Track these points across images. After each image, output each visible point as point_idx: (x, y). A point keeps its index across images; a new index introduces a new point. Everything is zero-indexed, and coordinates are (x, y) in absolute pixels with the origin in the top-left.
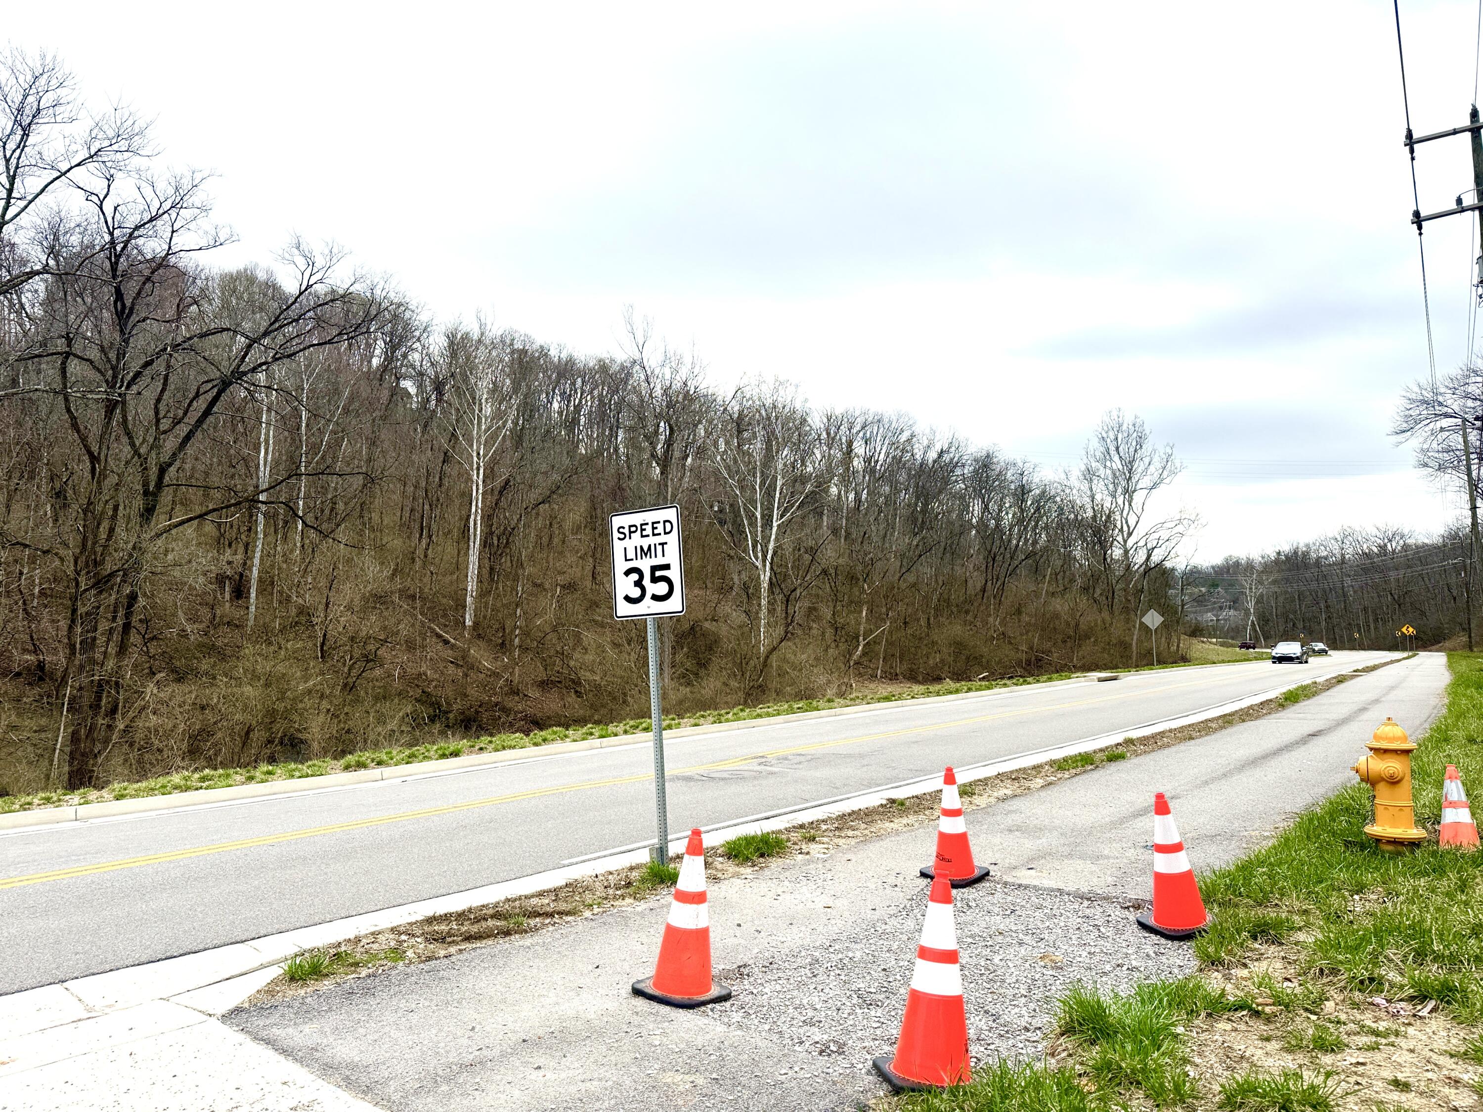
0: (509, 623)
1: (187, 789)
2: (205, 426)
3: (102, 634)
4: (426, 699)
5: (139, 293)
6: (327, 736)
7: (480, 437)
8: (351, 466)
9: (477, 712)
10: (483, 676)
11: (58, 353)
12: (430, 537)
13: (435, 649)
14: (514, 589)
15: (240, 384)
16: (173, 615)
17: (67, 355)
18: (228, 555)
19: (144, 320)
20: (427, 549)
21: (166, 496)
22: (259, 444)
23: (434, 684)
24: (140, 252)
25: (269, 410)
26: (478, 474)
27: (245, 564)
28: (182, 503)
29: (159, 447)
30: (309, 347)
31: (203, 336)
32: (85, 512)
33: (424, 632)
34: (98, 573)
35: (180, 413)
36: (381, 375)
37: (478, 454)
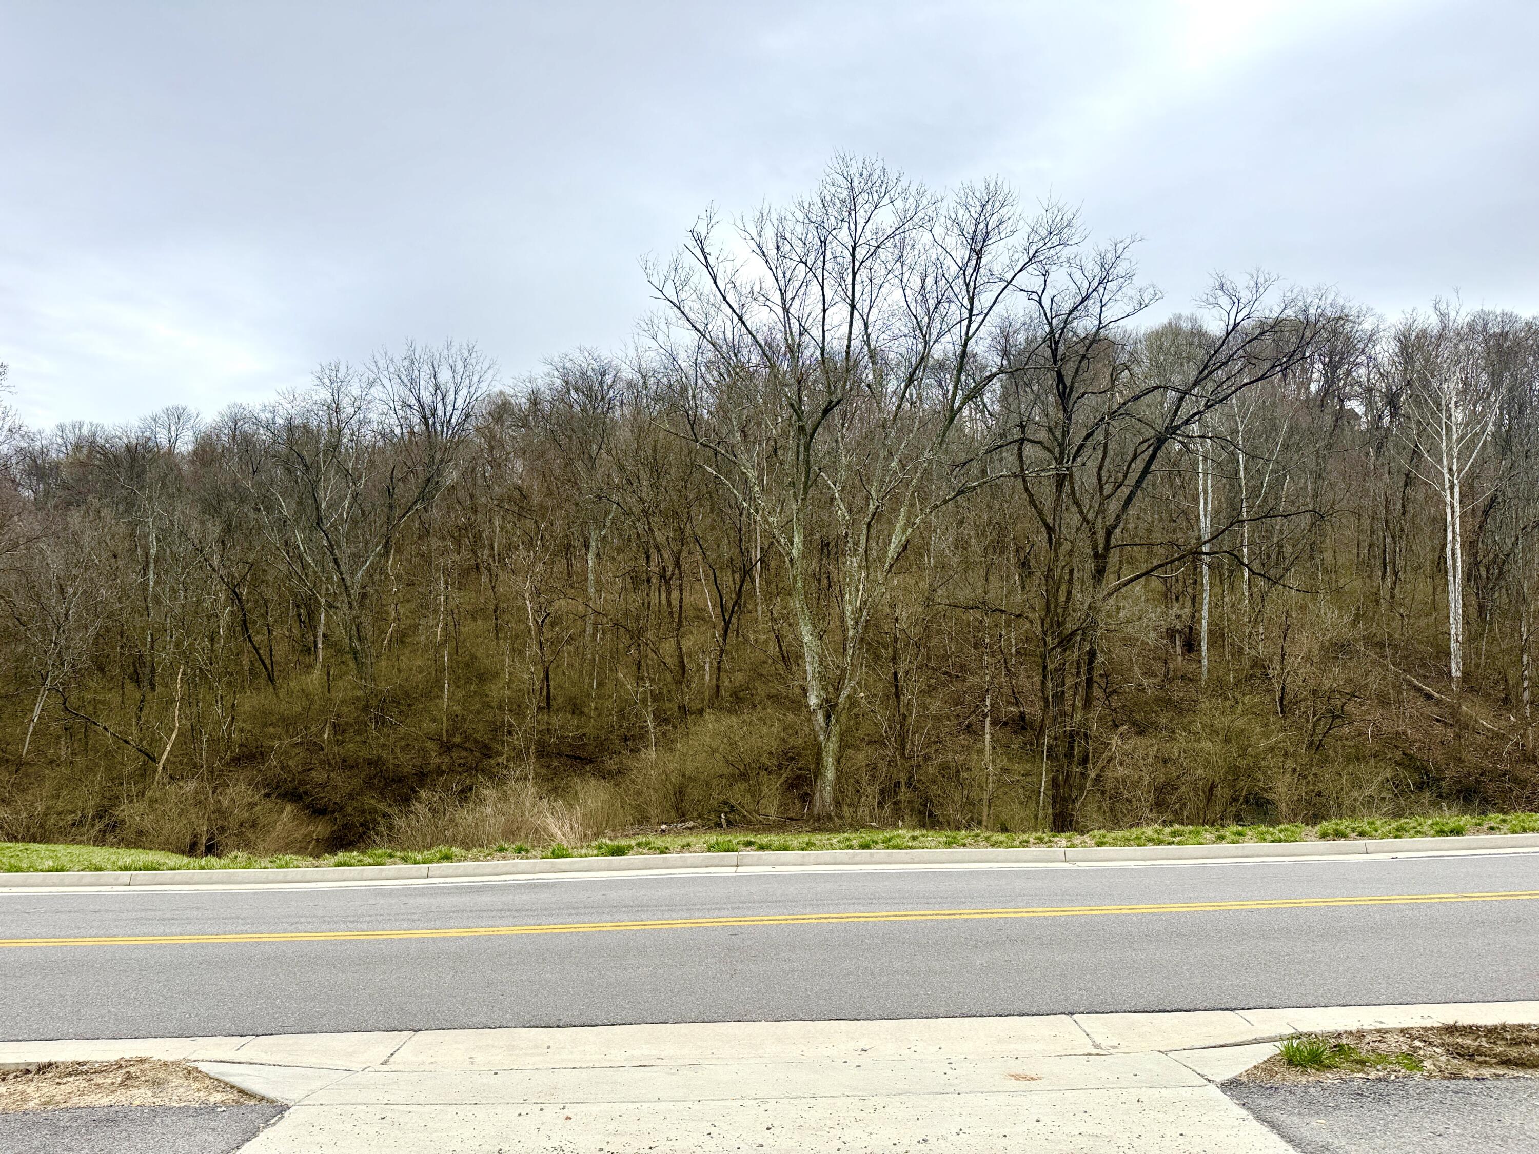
0: (1511, 673)
1: (1161, 842)
2: (1144, 485)
3: (1069, 688)
4: (1409, 761)
5: (1077, 372)
6: (1296, 798)
7: (1451, 448)
8: (1297, 504)
9: (1478, 781)
10: (1482, 738)
11: (1015, 441)
12: (1396, 574)
13: (1414, 706)
14: (1516, 630)
15: (1174, 439)
16: (1129, 670)
17: (1022, 441)
18: (1176, 609)
19: (1083, 396)
20: (1393, 589)
21: (1114, 557)
22: (1198, 495)
23: (1417, 745)
24: (1075, 333)
25: (1205, 458)
26: (1452, 494)
27: (1193, 617)
28: (1128, 562)
29: (1104, 512)
30: (1240, 388)
31: (1136, 398)
32: (1046, 578)
33: (1398, 684)
34: (1061, 633)
35: (1120, 476)
36: (1322, 401)
37: (1450, 470)
